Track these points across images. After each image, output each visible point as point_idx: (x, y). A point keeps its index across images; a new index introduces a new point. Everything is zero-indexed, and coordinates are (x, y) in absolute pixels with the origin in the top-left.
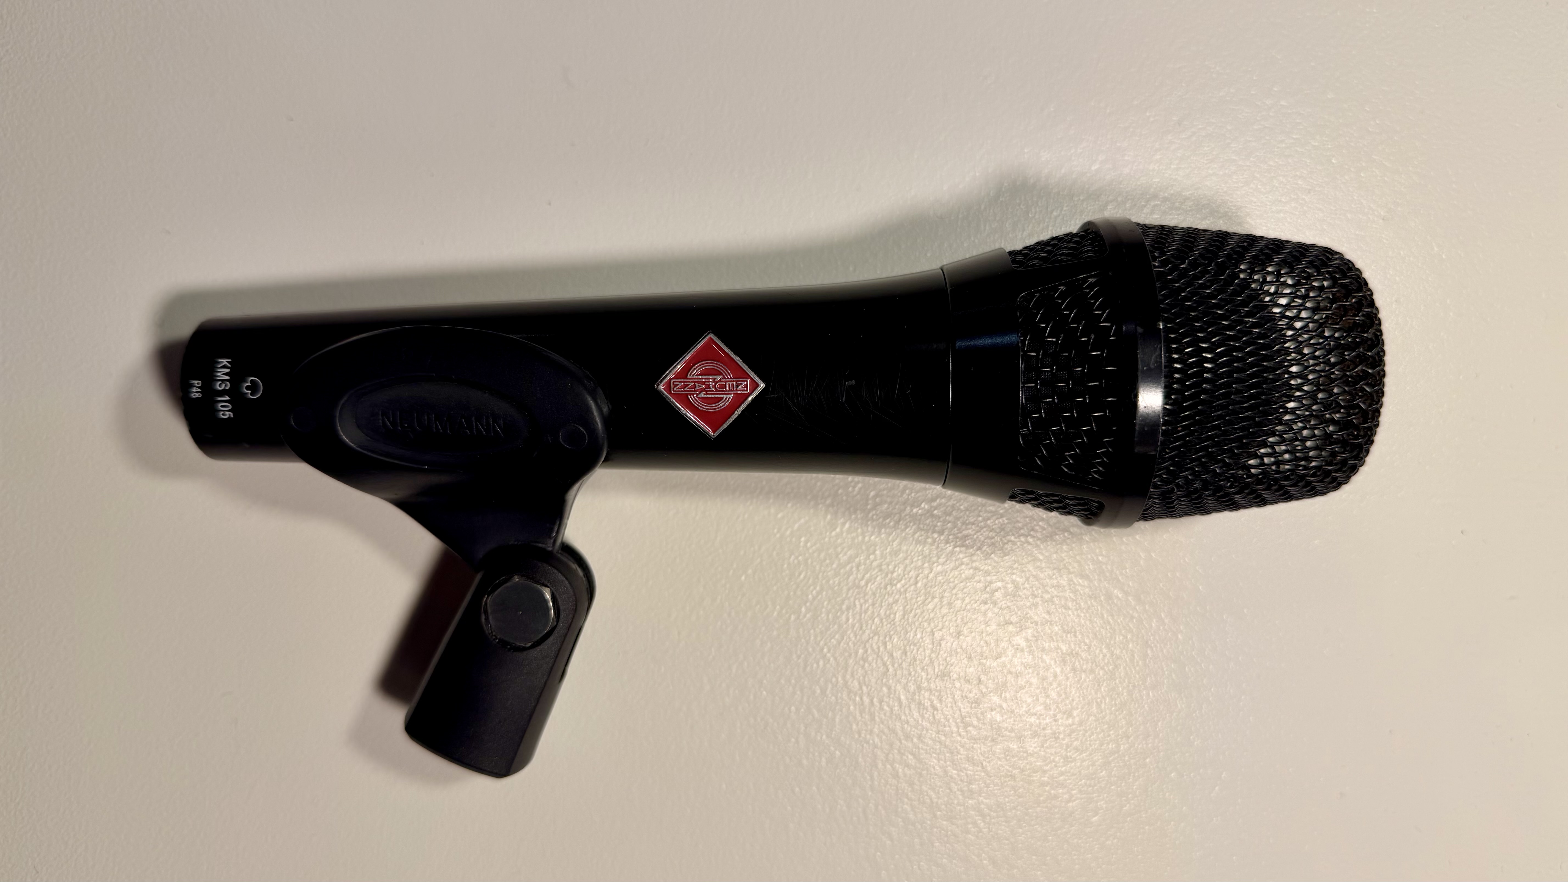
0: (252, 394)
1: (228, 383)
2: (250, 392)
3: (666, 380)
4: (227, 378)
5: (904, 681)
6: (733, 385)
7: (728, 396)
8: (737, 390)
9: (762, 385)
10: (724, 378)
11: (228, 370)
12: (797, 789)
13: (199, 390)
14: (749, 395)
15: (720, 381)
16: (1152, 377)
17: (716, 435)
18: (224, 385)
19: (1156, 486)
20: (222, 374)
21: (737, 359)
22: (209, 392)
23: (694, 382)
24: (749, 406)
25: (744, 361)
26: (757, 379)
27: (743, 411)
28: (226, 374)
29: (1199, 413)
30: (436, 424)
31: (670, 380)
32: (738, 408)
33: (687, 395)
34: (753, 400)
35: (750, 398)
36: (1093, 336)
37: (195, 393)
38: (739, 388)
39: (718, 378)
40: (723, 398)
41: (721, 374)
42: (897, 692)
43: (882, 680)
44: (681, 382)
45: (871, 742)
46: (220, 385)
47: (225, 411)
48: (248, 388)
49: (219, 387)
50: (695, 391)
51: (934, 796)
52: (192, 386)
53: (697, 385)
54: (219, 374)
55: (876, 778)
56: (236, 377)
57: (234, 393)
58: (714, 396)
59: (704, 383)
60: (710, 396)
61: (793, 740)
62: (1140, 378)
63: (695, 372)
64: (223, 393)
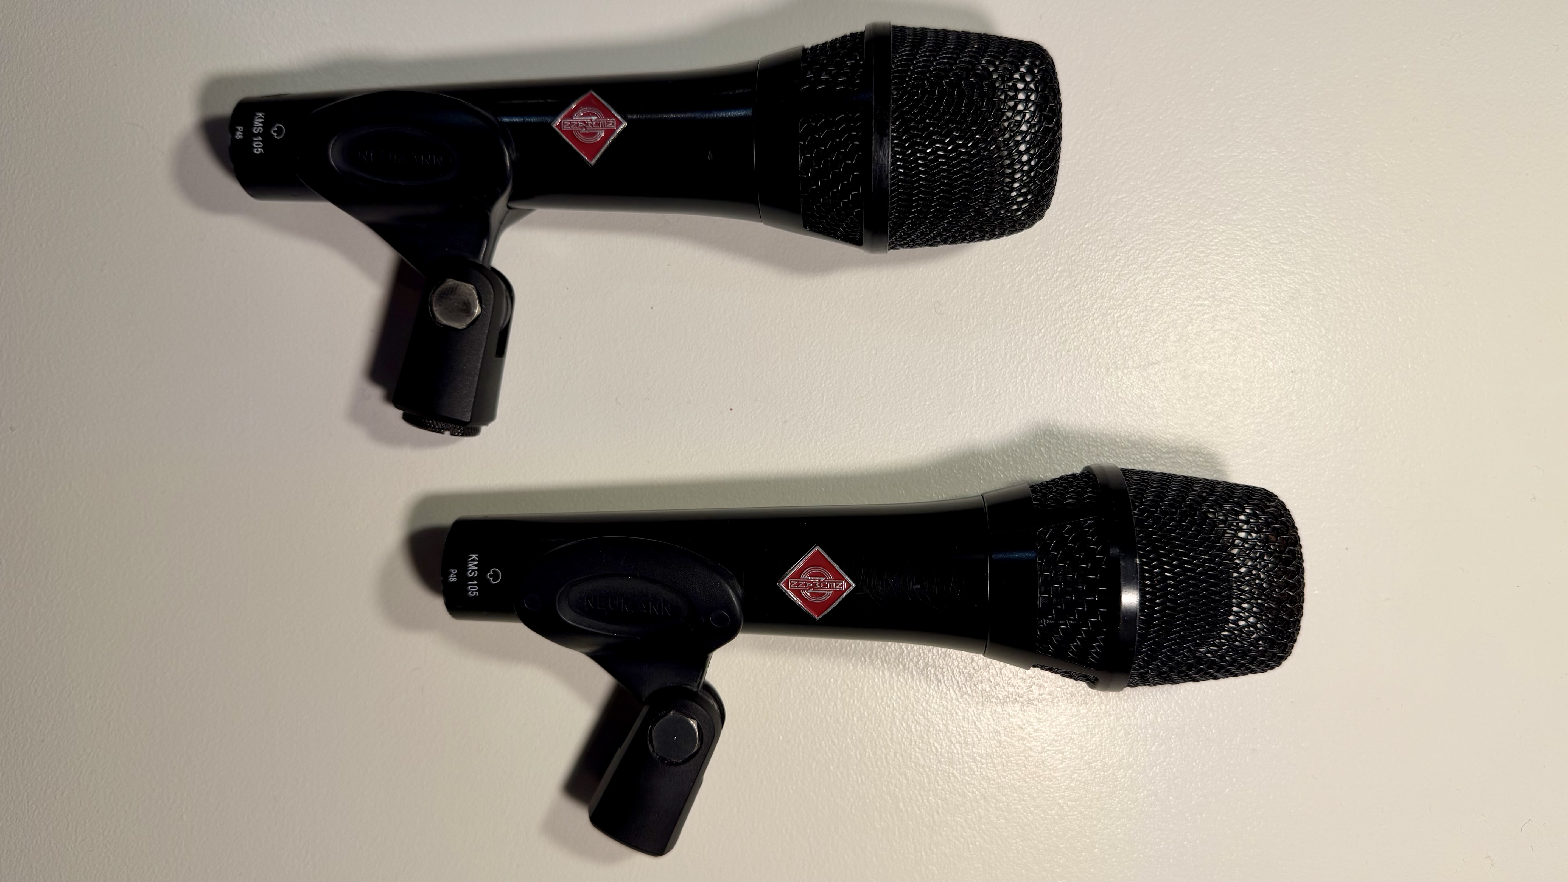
0: (493, 580)
1: (476, 572)
2: (492, 578)
3: (785, 579)
4: (476, 568)
5: (915, 660)
6: (833, 585)
7: (829, 592)
8: (835, 588)
9: (853, 585)
10: (826, 579)
11: (476, 563)
12: (836, 741)
13: (455, 576)
14: (844, 592)
15: (824, 581)
16: (1130, 583)
17: (819, 618)
18: (473, 573)
19: (1135, 669)
20: (472, 565)
21: (836, 566)
22: (463, 578)
23: (805, 581)
24: (843, 599)
25: (841, 568)
26: (850, 581)
27: (840, 603)
28: (475, 565)
29: (1165, 622)
30: (624, 606)
31: (788, 580)
32: (836, 601)
33: (800, 590)
34: (846, 596)
35: (844, 595)
36: (1090, 565)
37: (453, 578)
38: (837, 587)
39: (822, 579)
40: (825, 593)
41: (824, 576)
42: (910, 669)
43: (899, 660)
44: (796, 581)
45: (891, 706)
46: (470, 573)
47: (473, 591)
48: (490, 576)
49: (470, 575)
50: (806, 588)
51: (938, 747)
52: (451, 573)
53: (807, 583)
54: (470, 565)
55: (895, 733)
56: (483, 568)
57: (481, 579)
58: (819, 592)
59: (812, 582)
60: (816, 592)
61: (833, 704)
62: (1122, 585)
63: (806, 576)
64: (472, 579)
